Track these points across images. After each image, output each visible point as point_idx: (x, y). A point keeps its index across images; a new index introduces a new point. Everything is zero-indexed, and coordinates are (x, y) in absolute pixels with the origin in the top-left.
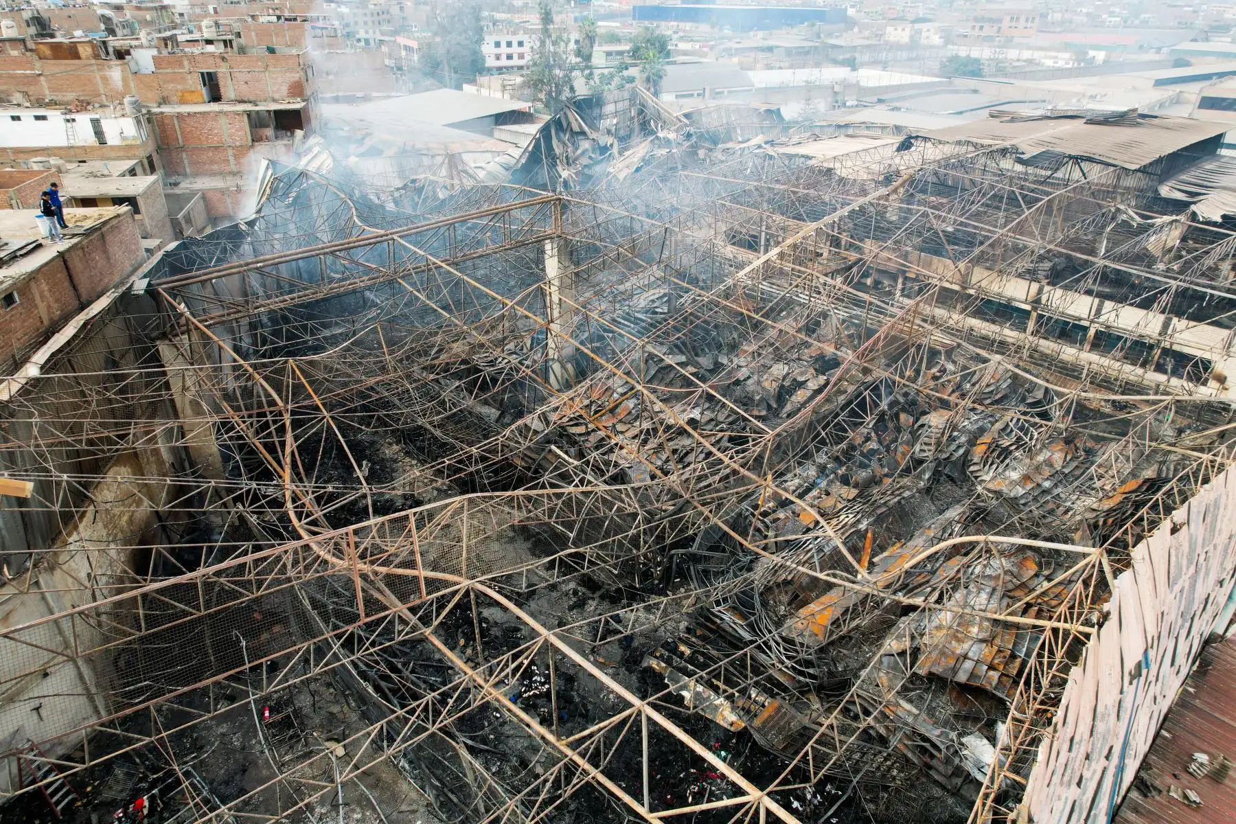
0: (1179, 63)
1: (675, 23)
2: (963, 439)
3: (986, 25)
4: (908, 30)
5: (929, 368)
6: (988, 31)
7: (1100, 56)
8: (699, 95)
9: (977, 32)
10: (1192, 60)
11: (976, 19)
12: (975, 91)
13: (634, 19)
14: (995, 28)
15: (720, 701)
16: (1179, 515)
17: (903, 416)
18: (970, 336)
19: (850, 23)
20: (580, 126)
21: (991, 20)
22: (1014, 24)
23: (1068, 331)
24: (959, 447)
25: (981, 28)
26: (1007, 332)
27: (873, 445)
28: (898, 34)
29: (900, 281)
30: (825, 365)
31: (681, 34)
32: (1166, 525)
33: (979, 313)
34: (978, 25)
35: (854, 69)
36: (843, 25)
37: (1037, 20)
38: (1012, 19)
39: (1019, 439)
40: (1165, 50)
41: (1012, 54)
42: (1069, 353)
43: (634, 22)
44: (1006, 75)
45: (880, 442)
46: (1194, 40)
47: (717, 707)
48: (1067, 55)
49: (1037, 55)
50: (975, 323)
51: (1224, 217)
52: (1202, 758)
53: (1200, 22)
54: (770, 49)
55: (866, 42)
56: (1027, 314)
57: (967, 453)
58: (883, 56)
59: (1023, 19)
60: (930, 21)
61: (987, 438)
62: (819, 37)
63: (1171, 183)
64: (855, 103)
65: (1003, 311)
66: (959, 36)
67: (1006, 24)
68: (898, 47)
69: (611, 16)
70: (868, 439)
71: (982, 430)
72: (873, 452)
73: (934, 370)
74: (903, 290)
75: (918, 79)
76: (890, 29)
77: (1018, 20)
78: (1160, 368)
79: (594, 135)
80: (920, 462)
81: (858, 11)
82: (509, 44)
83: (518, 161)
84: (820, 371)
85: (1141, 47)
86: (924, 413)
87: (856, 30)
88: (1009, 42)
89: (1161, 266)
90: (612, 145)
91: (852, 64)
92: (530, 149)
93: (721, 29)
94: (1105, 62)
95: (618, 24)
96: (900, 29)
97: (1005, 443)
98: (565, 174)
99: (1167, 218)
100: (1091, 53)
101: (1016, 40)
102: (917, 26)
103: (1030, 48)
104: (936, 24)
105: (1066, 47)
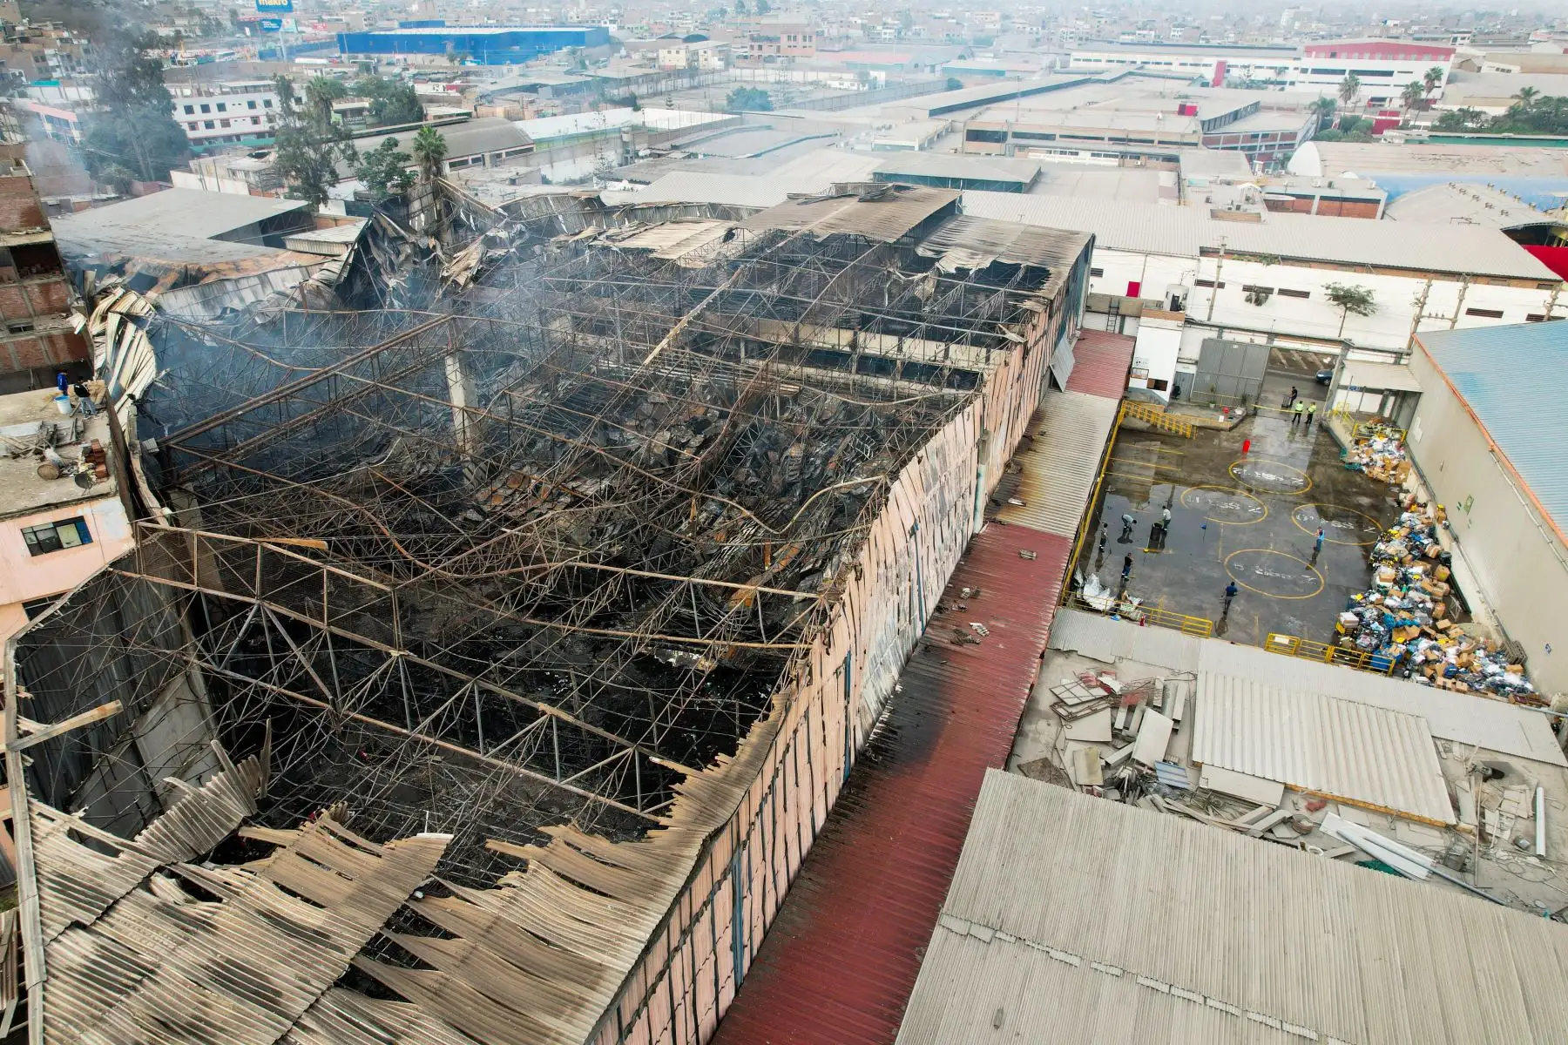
0: (953, 85)
1: (400, 57)
2: (818, 462)
3: (765, 45)
4: (683, 53)
5: (782, 414)
6: (768, 50)
7: (881, 76)
8: (474, 161)
9: (756, 53)
10: (962, 80)
11: (753, 39)
12: (769, 128)
13: (343, 51)
14: (774, 48)
15: (695, 657)
16: (921, 453)
17: (771, 454)
18: (808, 381)
19: (614, 44)
20: (394, 229)
21: (769, 39)
22: (792, 43)
23: (882, 365)
24: (816, 468)
25: (760, 48)
26: (836, 374)
27: (753, 479)
28: (675, 57)
29: (742, 345)
30: (698, 426)
31: (413, 71)
32: (915, 459)
33: (809, 364)
34: (756, 45)
35: (637, 108)
36: (606, 47)
37: (814, 38)
38: (789, 37)
39: (858, 454)
40: (938, 68)
41: (797, 76)
42: (883, 382)
43: (345, 56)
44: (795, 106)
45: (758, 476)
46: (961, 57)
47: (696, 661)
48: (850, 76)
49: (823, 76)
50: (811, 371)
51: (957, 269)
52: (967, 590)
53: (966, 33)
54: (533, 88)
55: (640, 72)
56: (848, 356)
57: (823, 471)
58: (662, 86)
59: (800, 37)
60: (705, 39)
61: (835, 458)
62: (584, 66)
63: (925, 244)
64: (648, 152)
65: (831, 358)
66: (738, 57)
67: (784, 42)
68: (675, 73)
69: (309, 48)
70: (748, 475)
71: (831, 453)
72: (754, 485)
73: (786, 415)
74: (746, 353)
75: (708, 118)
76: (662, 53)
77: (795, 38)
78: (950, 385)
79: (413, 239)
80: (792, 484)
81: (621, 28)
82: (205, 109)
83: (340, 275)
84: (697, 432)
85: (916, 66)
86: (786, 449)
87: (623, 52)
88: (791, 63)
89: (927, 309)
90: (434, 247)
91: (632, 102)
92: (350, 261)
93: (462, 62)
94: (887, 82)
95: (324, 61)
96: (674, 52)
97: (848, 459)
98: (392, 283)
99: (920, 275)
100: (873, 74)
101: (798, 60)
102: (693, 46)
103: (813, 69)
104: (711, 43)
105: (849, 67)
